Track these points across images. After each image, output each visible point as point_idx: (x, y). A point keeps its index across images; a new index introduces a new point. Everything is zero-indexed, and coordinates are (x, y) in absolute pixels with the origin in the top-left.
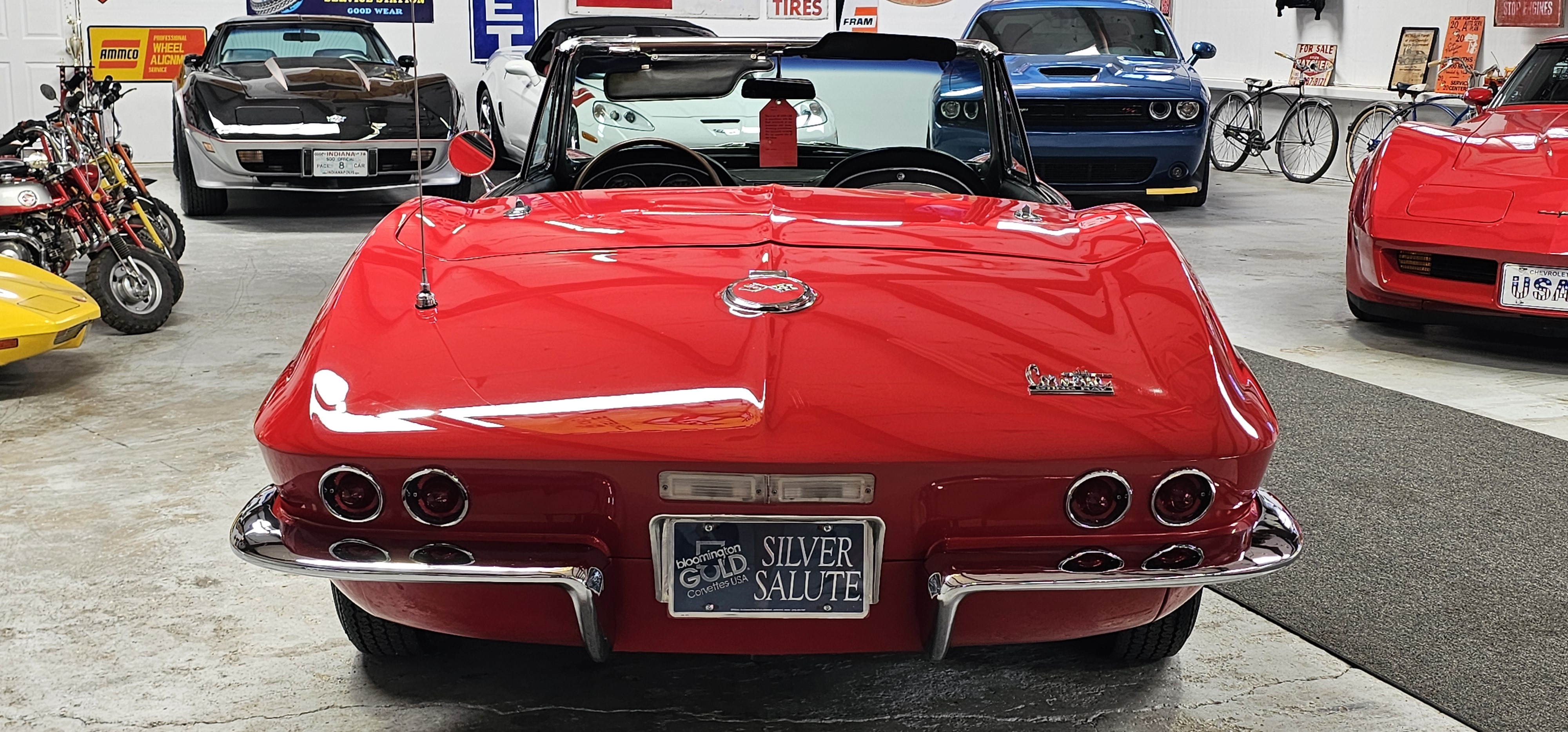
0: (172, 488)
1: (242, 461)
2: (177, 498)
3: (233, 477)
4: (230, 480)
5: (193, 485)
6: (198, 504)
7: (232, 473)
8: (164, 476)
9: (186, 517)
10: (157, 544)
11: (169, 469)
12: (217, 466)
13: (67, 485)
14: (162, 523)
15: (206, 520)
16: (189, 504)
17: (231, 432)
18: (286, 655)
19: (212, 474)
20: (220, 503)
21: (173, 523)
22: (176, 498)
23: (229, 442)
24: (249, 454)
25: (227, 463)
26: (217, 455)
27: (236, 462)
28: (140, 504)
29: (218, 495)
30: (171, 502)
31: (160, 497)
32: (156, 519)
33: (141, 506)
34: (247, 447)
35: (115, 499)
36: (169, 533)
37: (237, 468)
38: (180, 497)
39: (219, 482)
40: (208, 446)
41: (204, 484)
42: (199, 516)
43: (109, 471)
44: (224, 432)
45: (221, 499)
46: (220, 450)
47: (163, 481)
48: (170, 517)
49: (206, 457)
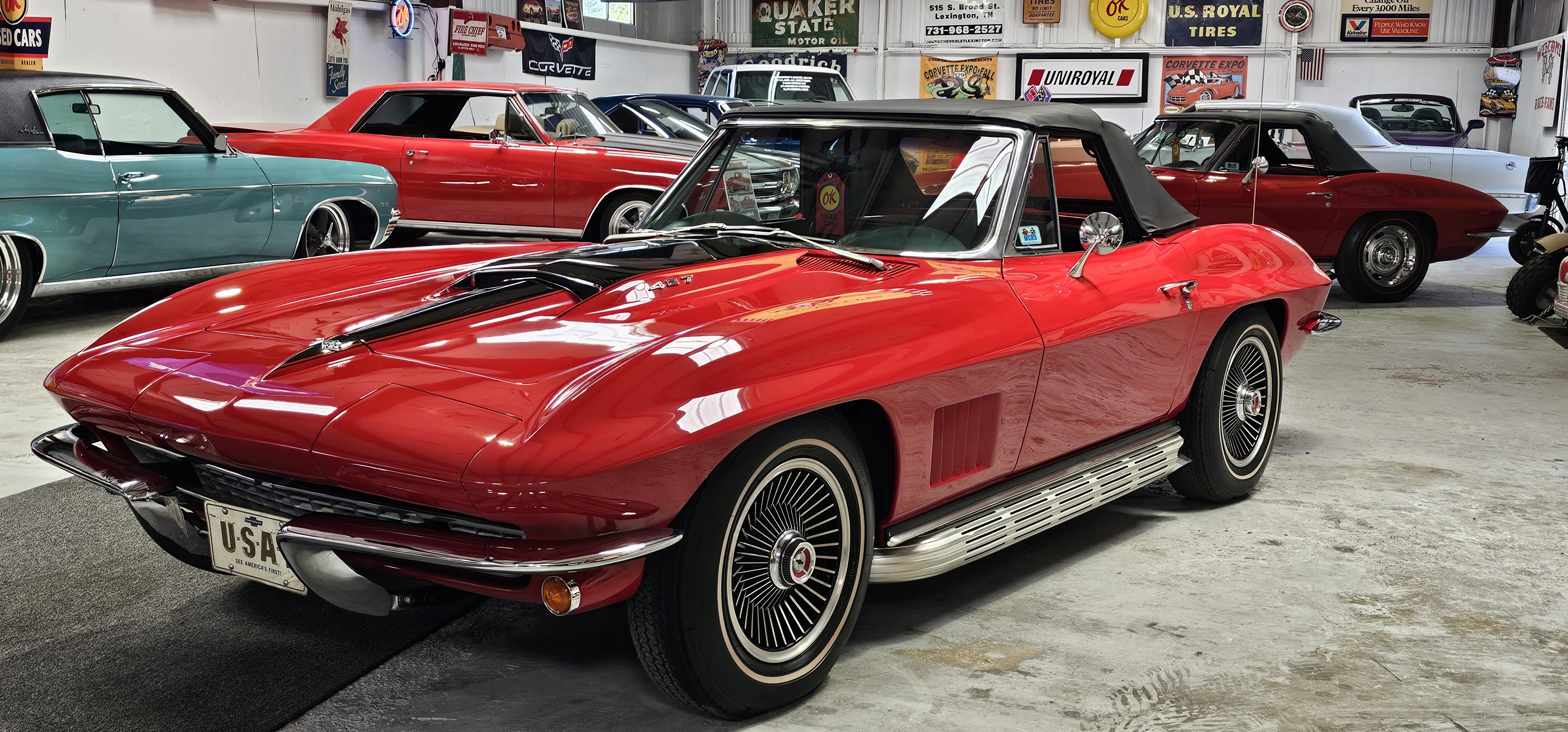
0: (1382, 640)
1: (1297, 659)
2: (1374, 624)
3: (1311, 638)
4: (1315, 634)
5: (1357, 638)
6: (1352, 614)
7: (1311, 643)
8: (1392, 656)
9: (1362, 602)
10: (1389, 582)
11: (1388, 666)
12: (1328, 657)
13: (1507, 667)
14: (1387, 601)
15: (1343, 595)
16: (1361, 615)
17: (1304, 720)
18: (1297, 502)
19: (1334, 648)
20: (1329, 609)
21: (1375, 598)
22: (1376, 626)
23: (1310, 699)
24: (1285, 669)
25: (1316, 660)
26: (1326, 676)
27: (1306, 658)
28: (1413, 627)
29: (1330, 618)
30: (1380, 622)
31: (1392, 630)
32: (1393, 606)
33: (1412, 624)
34: (1287, 682)
35: (1443, 637)
36: (1378, 590)
37: (1306, 650)
38: (1371, 625)
39: (1329, 634)
40: (1339, 698)
41: (1345, 636)
42: (1350, 600)
43: (1462, 679)
44: (1314, 722)
45: (1328, 613)
46: (1323, 686)
47: (1391, 649)
48: (1379, 605)
49: (1342, 676)
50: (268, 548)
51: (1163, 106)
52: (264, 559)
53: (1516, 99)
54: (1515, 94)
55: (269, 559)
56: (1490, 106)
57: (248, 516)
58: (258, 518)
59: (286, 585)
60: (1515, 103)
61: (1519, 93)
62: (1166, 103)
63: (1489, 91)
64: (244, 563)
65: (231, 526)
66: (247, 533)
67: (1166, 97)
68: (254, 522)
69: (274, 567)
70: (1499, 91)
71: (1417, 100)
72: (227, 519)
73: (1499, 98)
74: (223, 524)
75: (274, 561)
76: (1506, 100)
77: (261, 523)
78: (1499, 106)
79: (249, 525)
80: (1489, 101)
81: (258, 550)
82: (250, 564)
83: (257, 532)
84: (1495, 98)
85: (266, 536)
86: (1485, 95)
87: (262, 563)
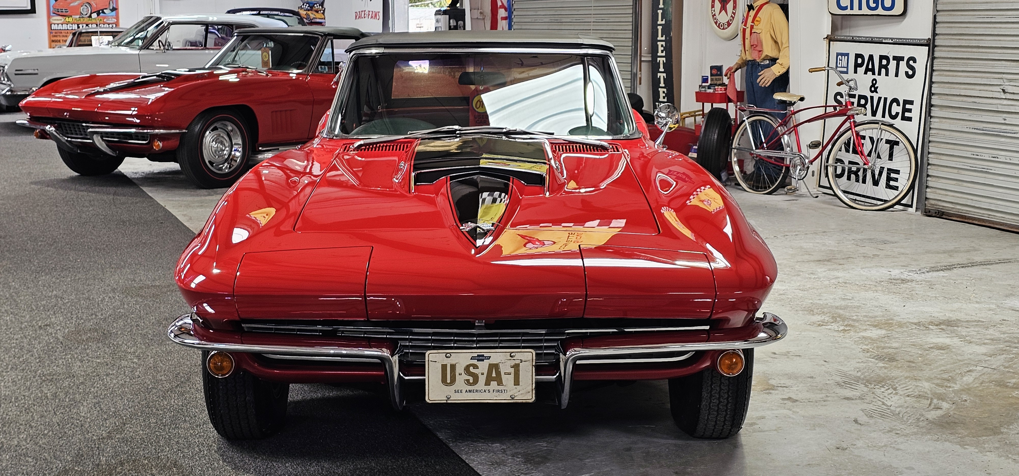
50: (494, 375)
51: (49, 17)
52: (487, 383)
53: (324, 11)
54: (322, 7)
55: (494, 384)
56: (305, 17)
57: (476, 355)
58: (485, 355)
59: (513, 399)
60: (323, 13)
61: (325, 6)
62: (52, 14)
63: (303, 5)
64: (464, 391)
65: (453, 367)
66: (471, 369)
67: (52, 9)
68: (481, 358)
69: (500, 388)
70: (311, 5)
71: (276, 13)
72: (448, 362)
73: (311, 10)
74: (444, 367)
75: (500, 383)
76: (317, 11)
77: (489, 358)
78: (312, 16)
79: (475, 362)
80: (305, 12)
81: (482, 379)
82: (470, 391)
83: (483, 367)
84: (309, 10)
85: (494, 367)
86: (301, 8)
87: (487, 388)
